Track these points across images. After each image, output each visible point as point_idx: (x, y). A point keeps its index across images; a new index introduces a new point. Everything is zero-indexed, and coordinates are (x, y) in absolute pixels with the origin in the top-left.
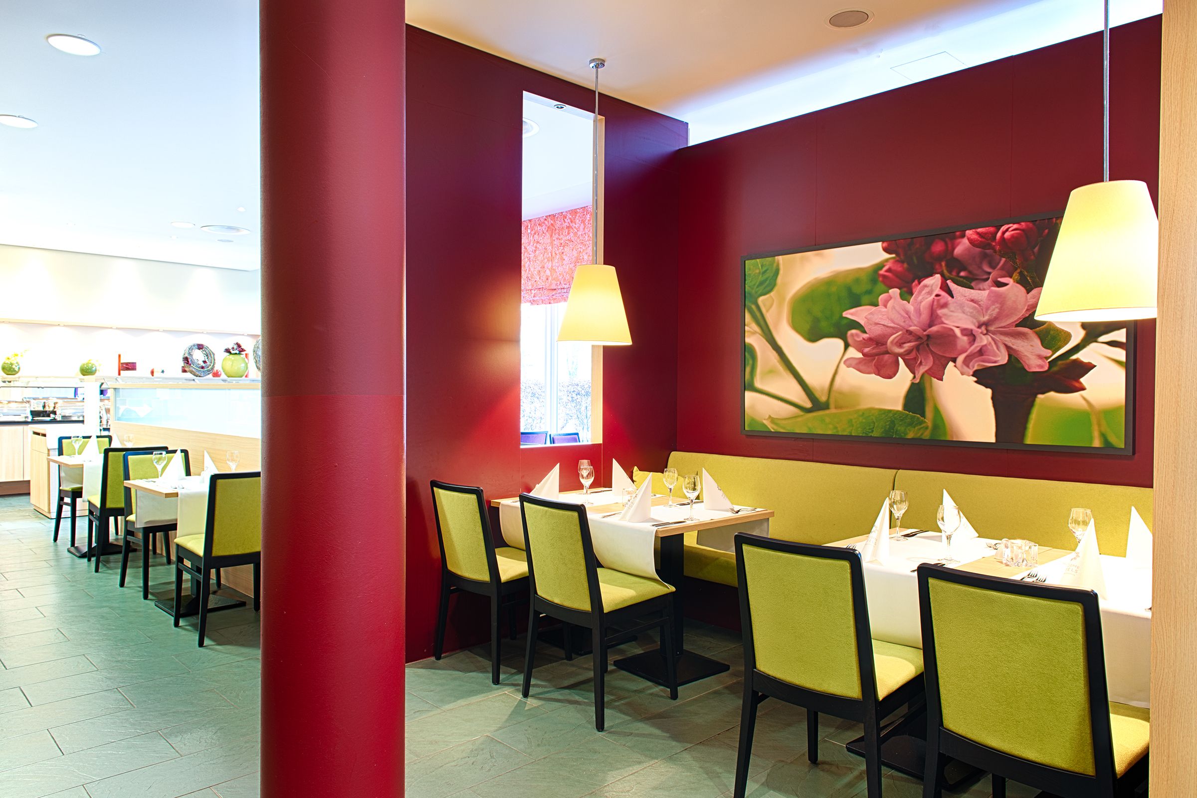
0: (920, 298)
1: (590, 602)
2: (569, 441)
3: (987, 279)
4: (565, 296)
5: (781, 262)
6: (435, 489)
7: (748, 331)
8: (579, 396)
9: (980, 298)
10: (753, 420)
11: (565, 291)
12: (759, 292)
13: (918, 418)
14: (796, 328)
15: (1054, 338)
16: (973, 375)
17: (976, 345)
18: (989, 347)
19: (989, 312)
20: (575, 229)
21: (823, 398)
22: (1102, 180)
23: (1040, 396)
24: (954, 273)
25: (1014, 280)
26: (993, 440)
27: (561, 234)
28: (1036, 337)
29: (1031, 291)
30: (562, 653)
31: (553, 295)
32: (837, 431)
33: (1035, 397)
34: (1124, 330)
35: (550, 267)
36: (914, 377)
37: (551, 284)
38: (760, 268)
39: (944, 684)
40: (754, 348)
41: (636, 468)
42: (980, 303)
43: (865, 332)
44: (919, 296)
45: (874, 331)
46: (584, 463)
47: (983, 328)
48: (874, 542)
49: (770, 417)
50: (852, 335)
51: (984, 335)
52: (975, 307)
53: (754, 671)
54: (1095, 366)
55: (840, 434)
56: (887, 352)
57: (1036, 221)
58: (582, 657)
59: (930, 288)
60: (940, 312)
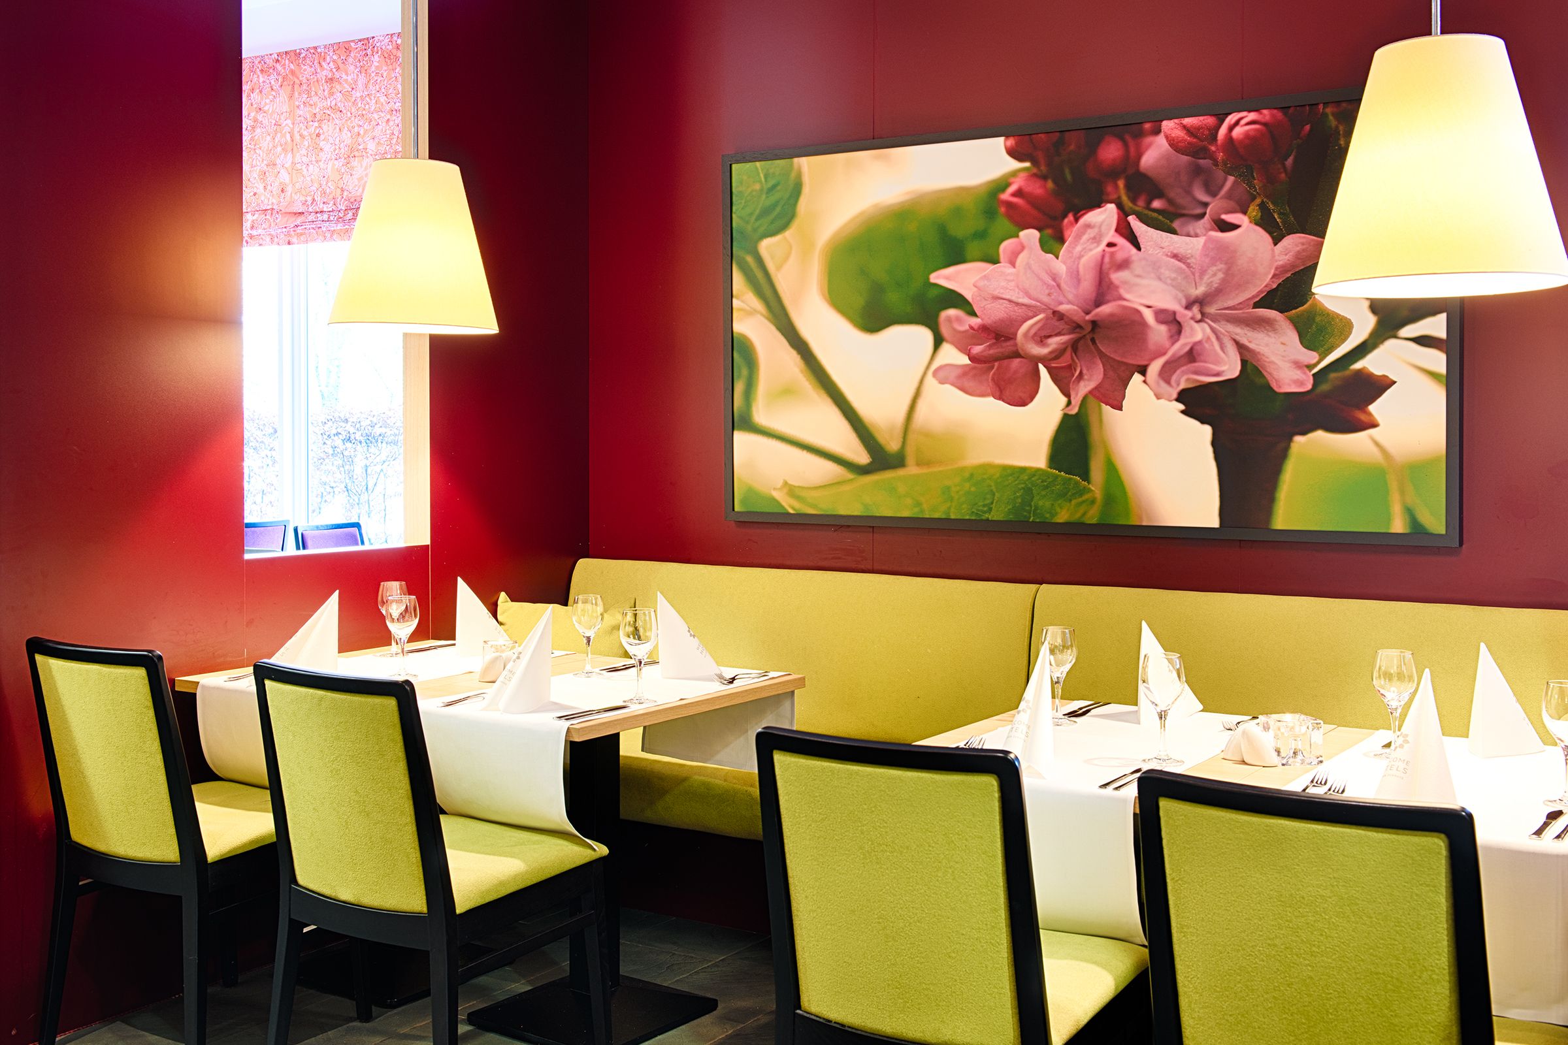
0: (1079, 248)
1: (424, 892)
2: (339, 541)
3: (1202, 216)
4: (324, 229)
5: (805, 170)
6: (39, 658)
7: (740, 310)
8: (348, 445)
9: (1190, 251)
10: (751, 492)
11: (325, 217)
12: (761, 230)
13: (1077, 483)
14: (837, 301)
15: (1322, 330)
16: (1178, 400)
17: (1182, 341)
18: (1207, 345)
19: (1206, 278)
20: (346, 85)
21: (892, 445)
22: (1428, 33)
23: (1299, 439)
24: (1141, 203)
25: (1250, 218)
26: (1215, 523)
27: (313, 93)
28: (1291, 327)
29: (1280, 240)
30: (348, 1006)
31: (297, 226)
32: (922, 511)
33: (1290, 440)
34: (1443, 316)
35: (288, 165)
36: (1069, 403)
37: (292, 202)
38: (763, 180)
39: (1189, 1006)
40: (752, 344)
41: (503, 595)
42: (1188, 261)
43: (973, 314)
44: (1076, 245)
45: (991, 312)
46: (392, 589)
47: (1196, 309)
48: (1024, 732)
49: (786, 483)
50: (949, 319)
51: (1198, 322)
52: (1180, 268)
53: (797, 1014)
54: (1395, 382)
55: (928, 516)
56: (1017, 354)
57: (1290, 107)
58: (395, 1011)
59: (1096, 230)
60: (1117, 277)
